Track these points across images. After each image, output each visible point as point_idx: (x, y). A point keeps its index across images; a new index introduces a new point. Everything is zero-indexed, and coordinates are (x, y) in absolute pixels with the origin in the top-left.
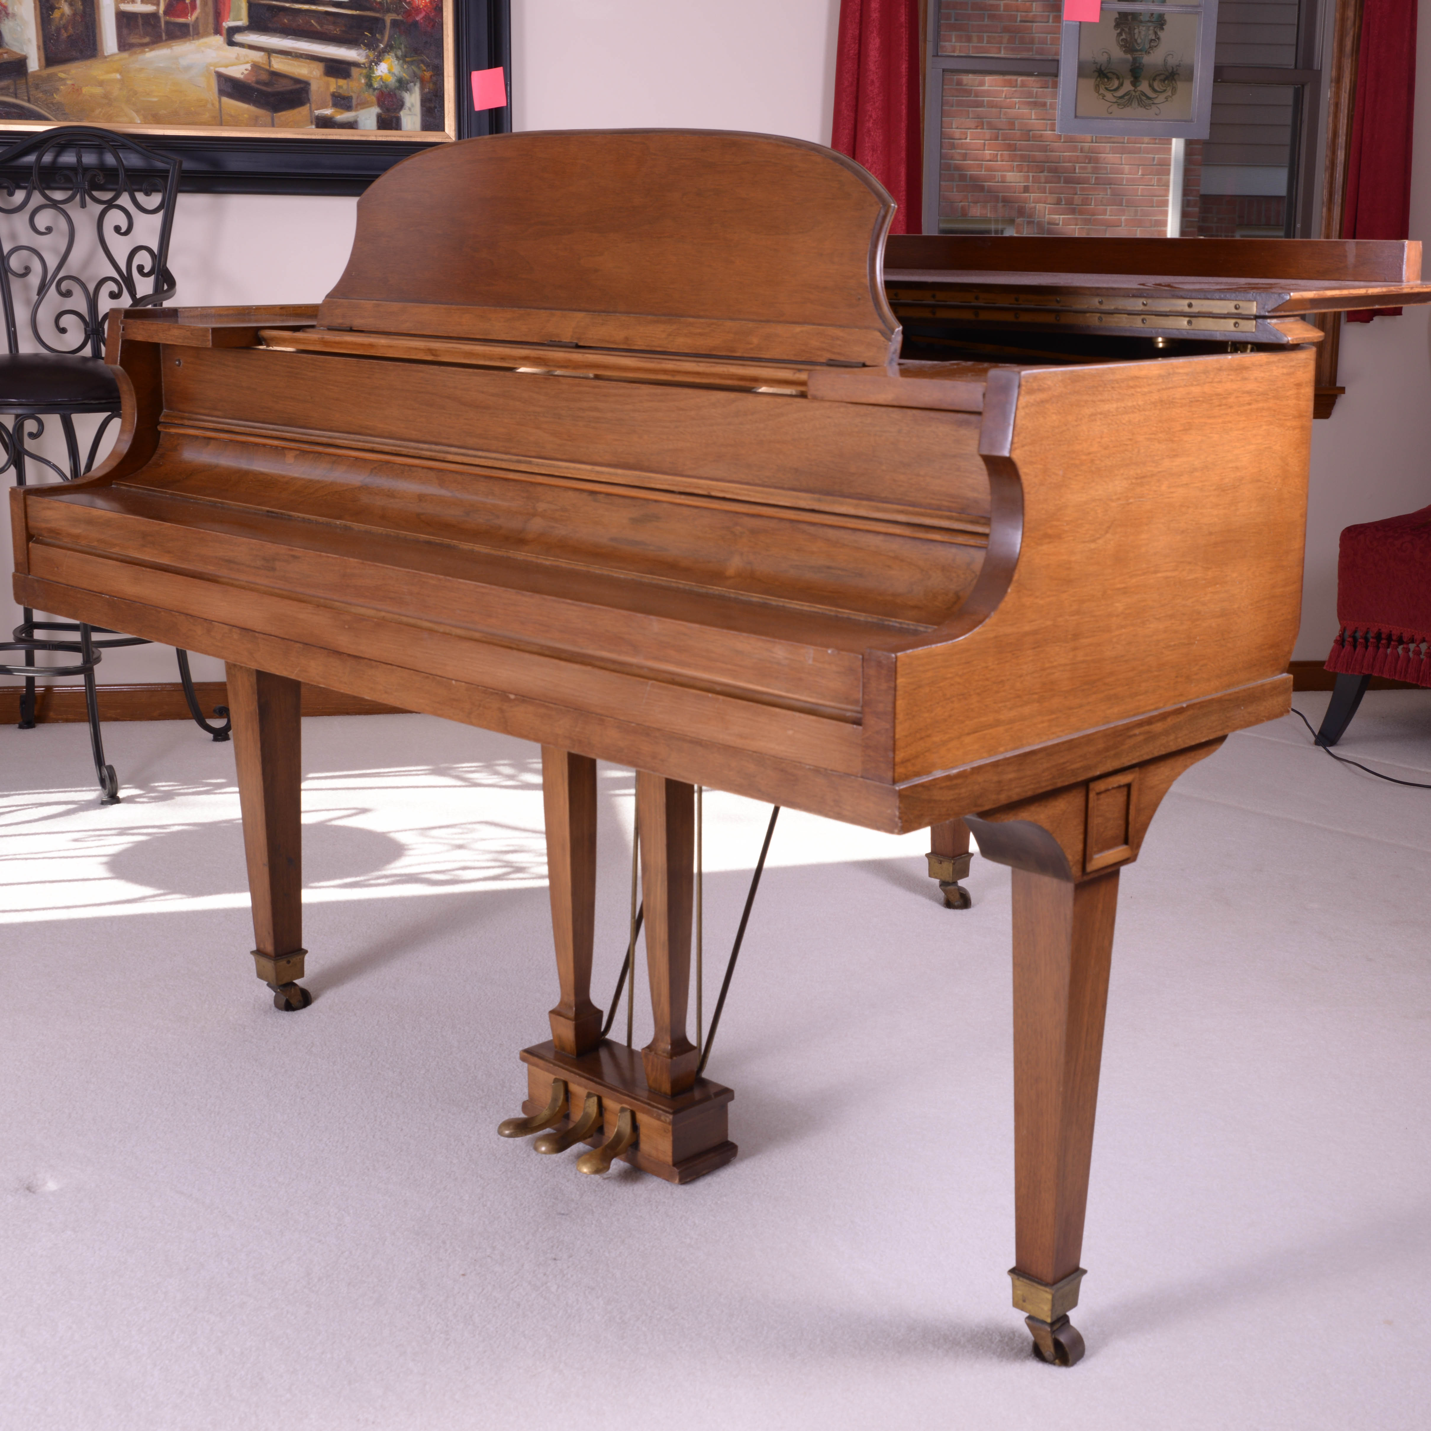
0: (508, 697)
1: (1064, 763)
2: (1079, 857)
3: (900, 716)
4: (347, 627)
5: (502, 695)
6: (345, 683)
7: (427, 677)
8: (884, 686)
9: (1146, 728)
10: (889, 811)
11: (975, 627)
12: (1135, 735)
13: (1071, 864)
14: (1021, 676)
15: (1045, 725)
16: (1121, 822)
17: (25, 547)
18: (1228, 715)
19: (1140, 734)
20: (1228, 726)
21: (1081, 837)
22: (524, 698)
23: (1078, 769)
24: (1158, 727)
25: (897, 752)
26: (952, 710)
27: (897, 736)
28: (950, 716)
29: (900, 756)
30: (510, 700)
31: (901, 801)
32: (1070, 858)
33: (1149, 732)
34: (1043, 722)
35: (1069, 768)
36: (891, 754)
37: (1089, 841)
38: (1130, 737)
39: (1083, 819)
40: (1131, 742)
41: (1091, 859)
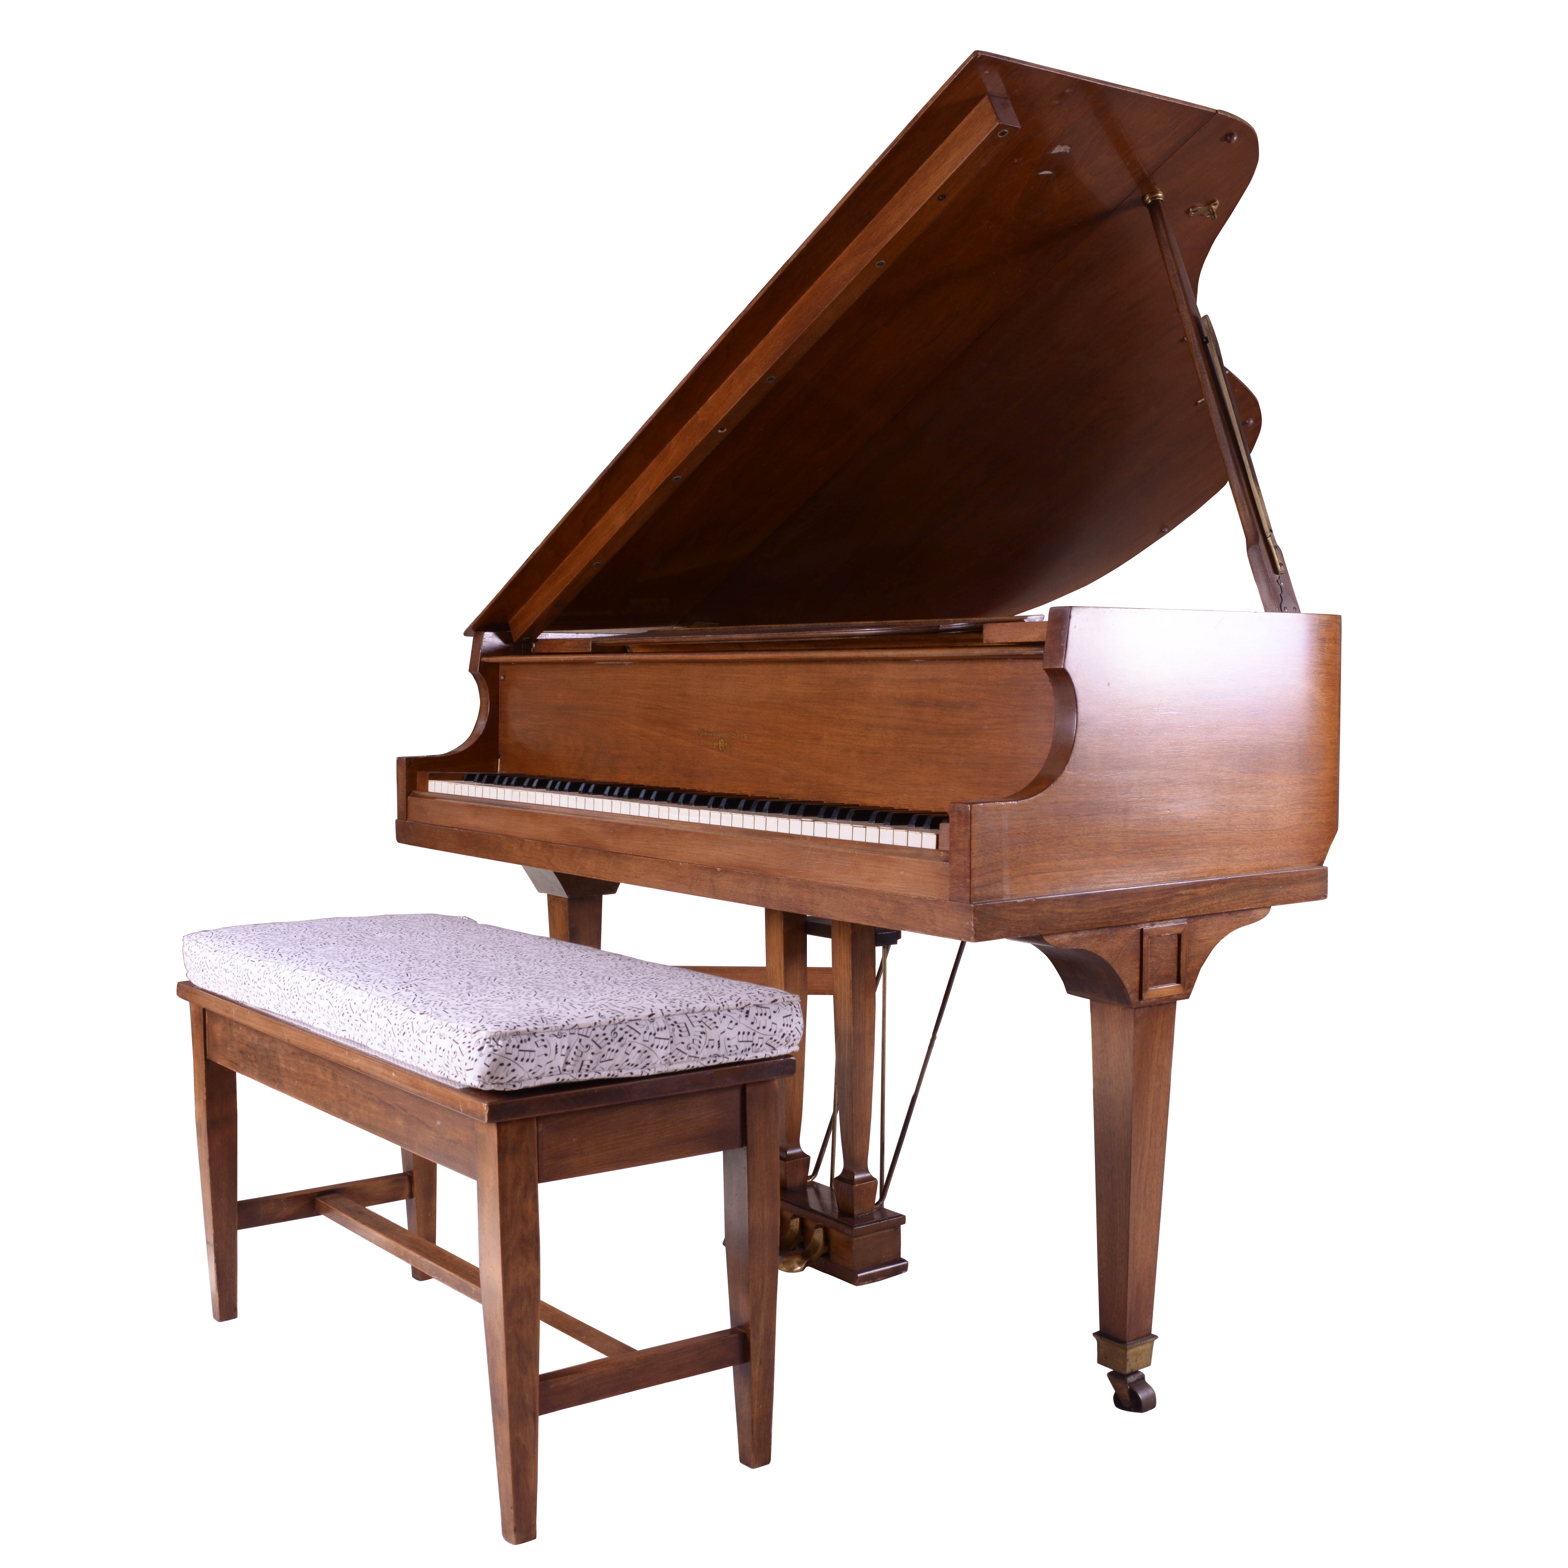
0: (716, 870)
1: (1117, 907)
2: (1136, 986)
3: (975, 852)
4: (612, 832)
5: (712, 870)
6: (610, 874)
7: (664, 862)
8: (963, 829)
9: (1192, 891)
10: (967, 923)
11: (1038, 793)
12: (1182, 895)
13: (1129, 991)
14: (1078, 835)
15: (1101, 876)
16: (1175, 965)
17: (405, 800)
18: (1268, 891)
19: (1186, 894)
20: (1268, 900)
21: (1138, 971)
22: (727, 870)
23: (1131, 914)
24: (1202, 891)
25: (973, 879)
26: (1019, 853)
27: (972, 867)
28: (1018, 858)
29: (976, 881)
30: (718, 872)
31: (975, 916)
32: (1127, 986)
33: (1193, 894)
34: (1099, 874)
35: (1122, 912)
36: (968, 880)
37: (1144, 975)
38: (1177, 895)
39: (1139, 957)
40: (1178, 900)
41: (1147, 989)
